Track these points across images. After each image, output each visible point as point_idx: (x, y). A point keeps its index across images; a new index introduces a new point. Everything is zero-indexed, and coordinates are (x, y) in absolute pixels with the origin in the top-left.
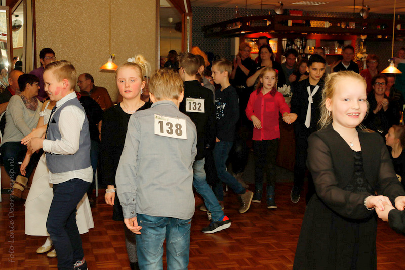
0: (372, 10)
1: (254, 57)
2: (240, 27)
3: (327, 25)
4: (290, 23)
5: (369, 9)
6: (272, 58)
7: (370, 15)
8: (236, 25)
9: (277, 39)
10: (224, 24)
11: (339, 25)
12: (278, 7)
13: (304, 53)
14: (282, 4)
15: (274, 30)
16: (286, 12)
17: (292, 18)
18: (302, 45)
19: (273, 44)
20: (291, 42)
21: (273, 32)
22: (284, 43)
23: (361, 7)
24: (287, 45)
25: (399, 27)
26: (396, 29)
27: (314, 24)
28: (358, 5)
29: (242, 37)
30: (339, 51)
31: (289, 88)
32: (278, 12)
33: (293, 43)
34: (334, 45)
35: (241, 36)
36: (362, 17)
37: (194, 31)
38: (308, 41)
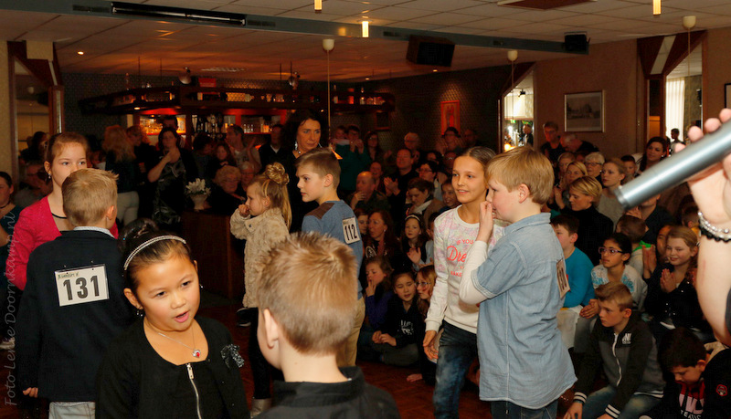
0: (302, 77)
1: (153, 141)
2: (132, 102)
3: (248, 98)
4: (200, 97)
5: (298, 76)
6: (178, 144)
7: (301, 84)
8: (128, 99)
9: (185, 116)
10: (110, 98)
11: (263, 98)
12: (183, 75)
13: (221, 133)
14: (189, 71)
15: (179, 105)
16: (194, 80)
17: (203, 90)
18: (218, 122)
19: (181, 122)
20: (203, 119)
21: (178, 108)
22: (195, 120)
23: (288, 74)
24: (198, 123)
25: (336, 100)
26: (332, 102)
27: (231, 97)
28: (284, 72)
29: (137, 116)
30: (266, 130)
31: (203, 182)
32: (184, 82)
33: (205, 121)
34: (258, 121)
35: (133, 112)
36: (291, 86)
37: (66, 107)
38: (225, 117)
